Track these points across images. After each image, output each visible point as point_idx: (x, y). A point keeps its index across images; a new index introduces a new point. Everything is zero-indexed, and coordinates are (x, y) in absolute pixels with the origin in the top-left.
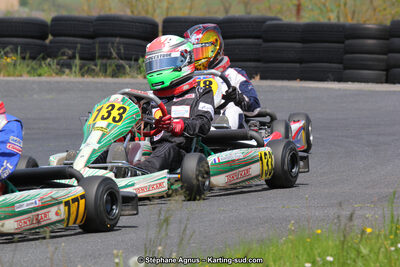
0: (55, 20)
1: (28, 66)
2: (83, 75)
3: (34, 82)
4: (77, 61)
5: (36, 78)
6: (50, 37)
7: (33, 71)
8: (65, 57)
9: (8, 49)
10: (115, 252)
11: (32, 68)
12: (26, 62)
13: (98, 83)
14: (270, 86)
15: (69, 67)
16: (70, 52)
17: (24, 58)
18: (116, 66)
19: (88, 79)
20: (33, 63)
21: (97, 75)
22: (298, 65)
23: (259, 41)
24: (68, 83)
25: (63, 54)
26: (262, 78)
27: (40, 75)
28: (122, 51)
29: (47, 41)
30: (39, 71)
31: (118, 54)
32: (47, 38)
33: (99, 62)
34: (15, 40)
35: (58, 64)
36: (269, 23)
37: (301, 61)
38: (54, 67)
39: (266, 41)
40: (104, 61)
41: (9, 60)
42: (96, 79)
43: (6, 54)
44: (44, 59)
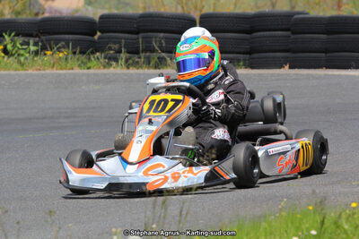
0: (102, 17)
1: (78, 59)
2: (128, 68)
3: (83, 74)
4: (123, 55)
5: (86, 71)
6: (99, 34)
7: (82, 65)
8: (112, 52)
9: (60, 45)
10: (114, 230)
11: (82, 62)
12: (77, 56)
13: (140, 74)
14: (297, 74)
15: (116, 60)
16: (117, 46)
17: (74, 53)
18: (158, 58)
19: (133, 71)
20: (83, 58)
21: (141, 67)
22: (324, 54)
23: (288, 33)
24: (114, 74)
25: (110, 49)
26: (290, 68)
27: (89, 68)
28: (164, 45)
29: (96, 37)
30: (89, 65)
31: (161, 48)
32: (95, 34)
33: (142, 55)
34: (67, 36)
35: (105, 58)
36: (296, 16)
37: (326, 51)
38: (102, 60)
39: (294, 33)
40: (148, 54)
41: (61, 55)
42: (140, 71)
43: (59, 50)
44: (93, 53)
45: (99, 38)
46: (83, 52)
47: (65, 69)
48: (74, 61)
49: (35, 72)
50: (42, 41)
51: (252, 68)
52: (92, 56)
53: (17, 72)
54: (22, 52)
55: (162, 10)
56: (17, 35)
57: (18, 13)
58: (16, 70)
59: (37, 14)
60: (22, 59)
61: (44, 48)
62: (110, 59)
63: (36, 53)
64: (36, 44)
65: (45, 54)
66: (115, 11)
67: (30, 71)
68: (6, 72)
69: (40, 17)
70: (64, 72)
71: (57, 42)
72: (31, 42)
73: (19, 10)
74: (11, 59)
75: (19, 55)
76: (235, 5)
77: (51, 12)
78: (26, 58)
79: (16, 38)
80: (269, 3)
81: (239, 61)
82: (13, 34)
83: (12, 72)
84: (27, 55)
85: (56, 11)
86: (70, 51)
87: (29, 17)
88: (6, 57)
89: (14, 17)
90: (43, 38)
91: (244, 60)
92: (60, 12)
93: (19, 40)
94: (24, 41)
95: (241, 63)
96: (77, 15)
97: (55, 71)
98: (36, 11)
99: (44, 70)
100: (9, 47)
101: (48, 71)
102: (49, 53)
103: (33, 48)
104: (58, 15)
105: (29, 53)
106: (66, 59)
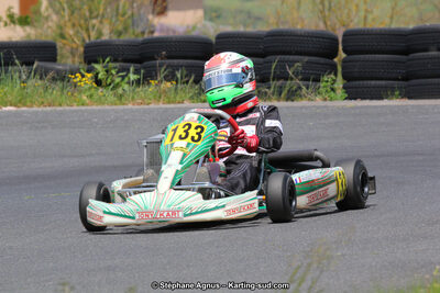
0: (220, 37)
7: (195, 97)
11: (195, 93)
12: (189, 86)
33: (273, 84)
34: (176, 61)
41: (169, 85)
43: (166, 78)
47: (173, 102)
48: (185, 92)
49: (136, 107)
50: (144, 68)
53: (114, 107)
56: (115, 61)
57: (120, 33)
58: (112, 104)
60: (120, 90)
61: (148, 77)
63: (138, 82)
64: (135, 73)
65: (149, 84)
67: (130, 106)
68: (99, 107)
70: (172, 106)
72: (132, 69)
73: (120, 28)
74: (106, 90)
76: (392, 17)
79: (111, 64)
81: (393, 89)
82: (108, 59)
83: (107, 107)
84: (126, 86)
85: (168, 30)
88: (100, 88)
89: (114, 38)
90: (146, 63)
91: (400, 89)
92: (174, 32)
94: (124, 67)
95: (397, 93)
96: (194, 33)
97: (161, 105)
98: (141, 29)
99: (148, 104)
100: (101, 76)
101: (153, 106)
102: (153, 82)
104: (171, 34)
105: (128, 83)
106: (176, 89)
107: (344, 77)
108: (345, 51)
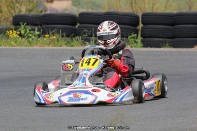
45: (78, 27)
46: (68, 36)
47: (57, 46)
48: (63, 41)
49: (38, 48)
50: (43, 29)
51: (174, 47)
52: (74, 39)
53: (27, 48)
54: (30, 35)
55: (120, 11)
56: (28, 24)
57: (30, 11)
58: (26, 46)
59: (42, 11)
60: (31, 39)
61: (44, 33)
62: (85, 40)
63: (39, 36)
64: (38, 31)
65: (44, 37)
66: (90, 11)
67: (35, 47)
68: (20, 47)
69: (43, 13)
70: (56, 48)
71: (52, 29)
72: (36, 29)
73: (30, 8)
74: (23, 39)
75: (28, 37)
76: (166, 7)
77: (51, 10)
78: (33, 39)
79: (27, 26)
80: (188, 7)
81: (166, 43)
82: (25, 24)
83: (24, 48)
84: (34, 37)
85: (54, 10)
86: (60, 35)
87: (37, 13)
88: (20, 38)
89: (27, 13)
90: (44, 26)
91: (169, 42)
92: (57, 11)
93: (29, 28)
94: (32, 28)
95: (167, 44)
96: (66, 12)
97: (51, 47)
98: (41, 9)
99: (44, 46)
100: (23, 32)
101: (46, 47)
102: (47, 36)
103: (37, 33)
104: (55, 12)
105: (35, 35)
106: (58, 40)
107: (141, 36)
108: (143, 23)
